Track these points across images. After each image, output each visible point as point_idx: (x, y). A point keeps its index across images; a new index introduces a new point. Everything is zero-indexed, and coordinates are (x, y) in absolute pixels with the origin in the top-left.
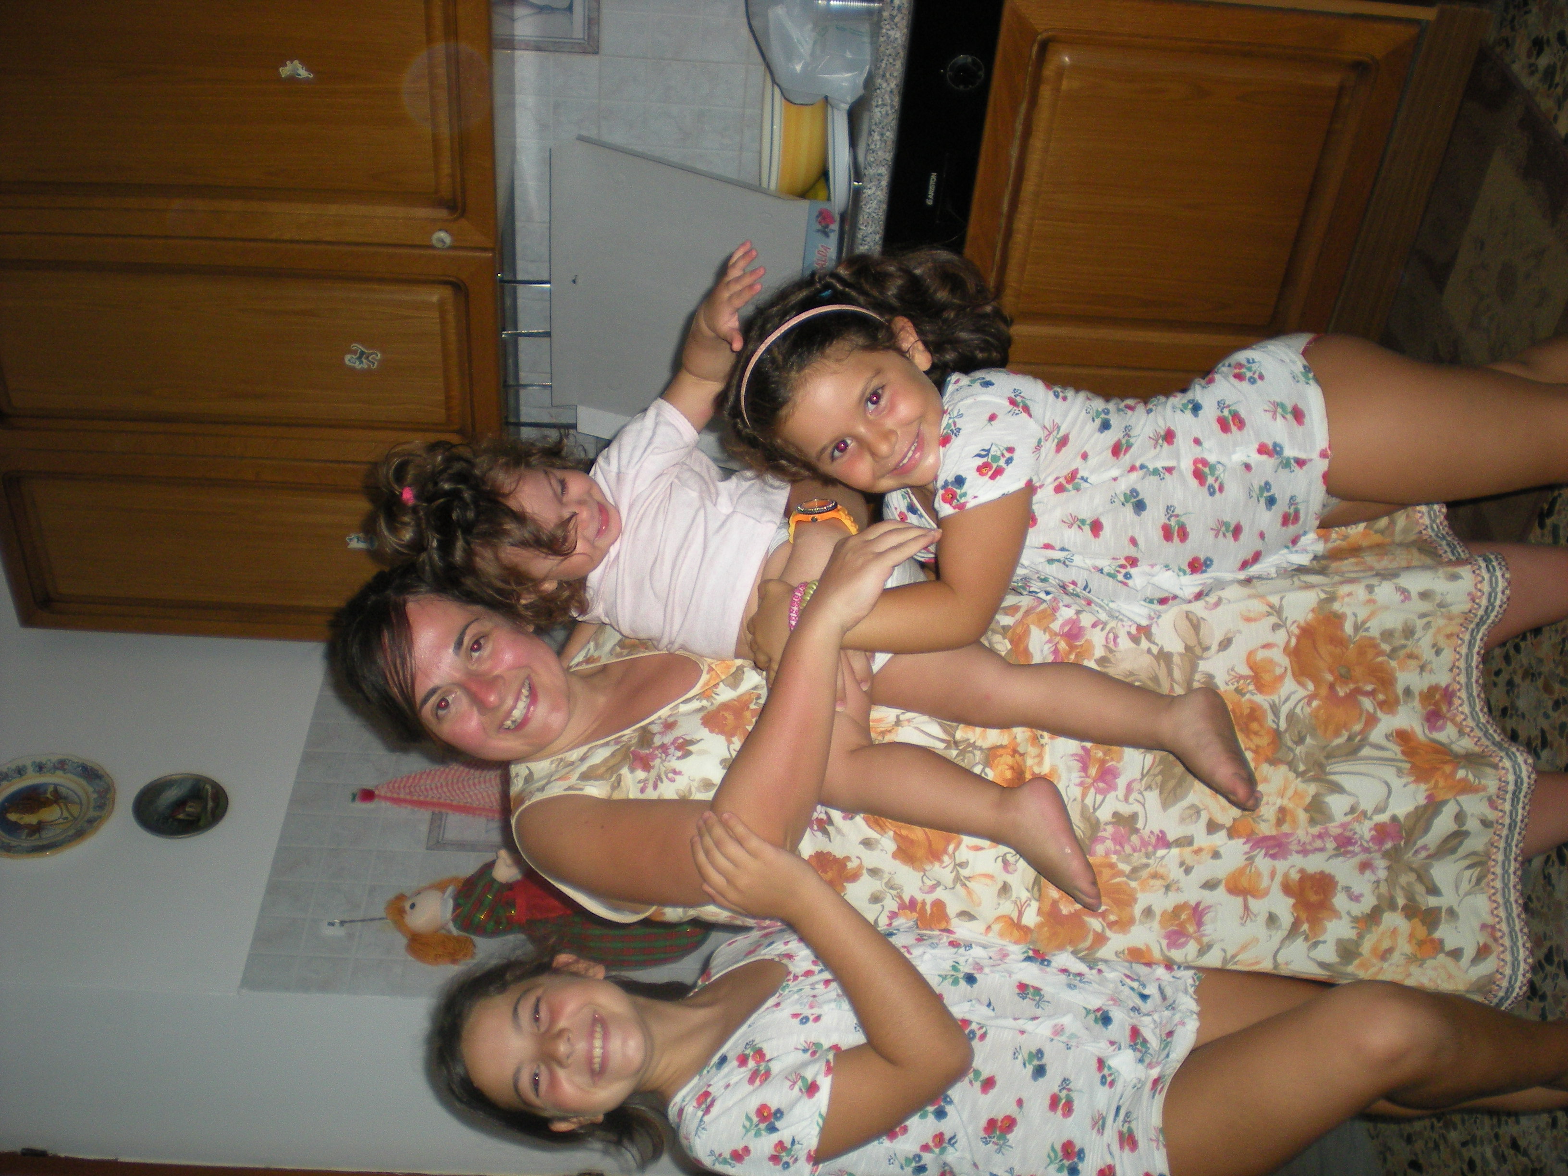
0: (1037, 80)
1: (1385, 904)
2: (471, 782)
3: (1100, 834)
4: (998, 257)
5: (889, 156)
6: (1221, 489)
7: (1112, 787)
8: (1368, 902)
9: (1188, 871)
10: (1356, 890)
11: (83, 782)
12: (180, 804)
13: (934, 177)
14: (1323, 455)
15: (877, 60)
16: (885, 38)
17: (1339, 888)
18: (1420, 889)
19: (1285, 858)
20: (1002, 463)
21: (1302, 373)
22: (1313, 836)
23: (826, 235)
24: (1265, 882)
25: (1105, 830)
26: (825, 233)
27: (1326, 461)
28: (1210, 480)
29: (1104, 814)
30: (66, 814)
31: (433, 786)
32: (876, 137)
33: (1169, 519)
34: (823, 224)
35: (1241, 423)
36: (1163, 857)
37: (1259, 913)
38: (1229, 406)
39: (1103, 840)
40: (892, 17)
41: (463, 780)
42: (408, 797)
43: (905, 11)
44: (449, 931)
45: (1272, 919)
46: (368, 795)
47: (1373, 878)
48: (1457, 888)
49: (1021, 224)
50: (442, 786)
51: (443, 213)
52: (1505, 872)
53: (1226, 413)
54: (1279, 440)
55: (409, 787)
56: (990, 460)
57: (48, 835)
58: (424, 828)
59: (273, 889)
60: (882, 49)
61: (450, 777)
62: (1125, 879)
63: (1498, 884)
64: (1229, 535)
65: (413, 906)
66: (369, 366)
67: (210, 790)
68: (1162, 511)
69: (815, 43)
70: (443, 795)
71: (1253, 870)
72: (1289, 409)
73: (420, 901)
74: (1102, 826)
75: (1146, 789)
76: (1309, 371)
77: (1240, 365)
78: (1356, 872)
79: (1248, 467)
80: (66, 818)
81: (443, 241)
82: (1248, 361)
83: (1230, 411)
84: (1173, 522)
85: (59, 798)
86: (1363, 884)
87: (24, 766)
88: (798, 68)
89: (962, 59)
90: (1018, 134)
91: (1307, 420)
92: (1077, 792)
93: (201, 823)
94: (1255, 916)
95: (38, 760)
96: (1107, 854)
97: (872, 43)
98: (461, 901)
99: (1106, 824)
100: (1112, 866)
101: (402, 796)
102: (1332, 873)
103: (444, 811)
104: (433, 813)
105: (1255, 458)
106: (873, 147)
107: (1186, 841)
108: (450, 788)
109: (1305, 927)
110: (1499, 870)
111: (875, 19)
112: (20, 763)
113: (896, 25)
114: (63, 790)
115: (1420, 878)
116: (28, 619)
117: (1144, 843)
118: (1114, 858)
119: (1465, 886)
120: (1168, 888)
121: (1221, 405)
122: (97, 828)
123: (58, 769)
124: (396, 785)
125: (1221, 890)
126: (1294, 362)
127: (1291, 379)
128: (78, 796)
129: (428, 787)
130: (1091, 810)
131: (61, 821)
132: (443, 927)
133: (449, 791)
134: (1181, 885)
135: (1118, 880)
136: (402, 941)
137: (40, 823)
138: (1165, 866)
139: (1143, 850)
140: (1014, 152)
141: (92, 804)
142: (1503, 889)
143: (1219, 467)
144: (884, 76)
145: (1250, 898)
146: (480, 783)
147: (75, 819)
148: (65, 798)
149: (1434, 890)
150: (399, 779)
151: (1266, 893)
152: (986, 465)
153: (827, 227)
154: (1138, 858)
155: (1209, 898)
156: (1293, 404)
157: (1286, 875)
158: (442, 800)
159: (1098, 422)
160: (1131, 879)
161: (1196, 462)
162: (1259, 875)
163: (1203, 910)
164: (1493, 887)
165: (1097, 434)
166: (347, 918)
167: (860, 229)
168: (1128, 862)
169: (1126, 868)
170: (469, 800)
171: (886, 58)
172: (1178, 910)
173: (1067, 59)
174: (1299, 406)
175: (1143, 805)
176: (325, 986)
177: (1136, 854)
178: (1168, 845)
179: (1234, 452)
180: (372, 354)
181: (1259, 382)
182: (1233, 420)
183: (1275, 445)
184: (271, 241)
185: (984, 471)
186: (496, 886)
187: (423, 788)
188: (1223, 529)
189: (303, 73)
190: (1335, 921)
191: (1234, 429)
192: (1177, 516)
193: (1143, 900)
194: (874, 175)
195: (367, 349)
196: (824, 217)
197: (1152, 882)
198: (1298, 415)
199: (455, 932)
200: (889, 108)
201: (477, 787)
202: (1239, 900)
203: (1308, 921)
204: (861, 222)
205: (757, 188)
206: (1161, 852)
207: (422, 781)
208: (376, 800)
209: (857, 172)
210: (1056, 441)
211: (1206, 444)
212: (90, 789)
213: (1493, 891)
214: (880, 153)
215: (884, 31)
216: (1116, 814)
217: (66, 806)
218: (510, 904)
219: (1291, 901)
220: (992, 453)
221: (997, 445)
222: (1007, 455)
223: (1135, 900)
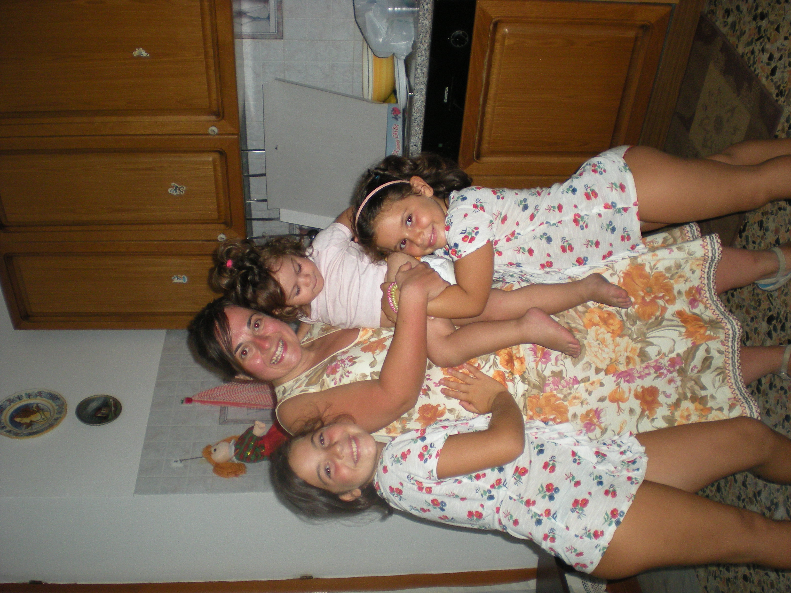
0: (493, 41)
1: (682, 397)
2: (239, 391)
3: (547, 382)
4: (479, 124)
5: (425, 80)
6: (587, 226)
7: (549, 360)
8: (674, 397)
9: (590, 393)
10: (668, 392)
11: (50, 401)
12: (99, 409)
13: (447, 88)
14: (635, 204)
15: (417, 35)
16: (421, 24)
17: (660, 392)
18: (697, 388)
19: (634, 382)
20: (473, 235)
21: (623, 167)
22: (643, 368)
23: (397, 119)
24: (627, 395)
25: (549, 380)
26: (396, 118)
27: (637, 207)
28: (581, 223)
29: (547, 373)
30: (43, 417)
31: (221, 394)
32: (419, 71)
33: (563, 243)
34: (395, 115)
35: (596, 195)
36: (577, 388)
37: (625, 409)
38: (590, 187)
39: (549, 384)
40: (424, 14)
41: (235, 390)
42: (209, 400)
43: (430, 11)
44: (233, 461)
45: (632, 411)
46: (189, 400)
47: (675, 386)
48: (714, 385)
49: (489, 110)
50: (225, 393)
51: (213, 118)
52: (735, 375)
53: (589, 190)
54: (614, 201)
55: (209, 395)
56: (467, 235)
57: (35, 427)
58: (217, 414)
59: (146, 447)
60: (420, 29)
61: (228, 389)
62: (561, 401)
63: (733, 381)
64: (594, 246)
65: (215, 450)
66: (180, 193)
67: (112, 403)
68: (560, 240)
69: (388, 28)
70: (226, 398)
71: (621, 390)
72: (618, 185)
73: (219, 447)
74: (547, 379)
75: (564, 359)
76: (626, 166)
77: (594, 165)
78: (667, 384)
79: (600, 215)
80: (43, 419)
81: (214, 131)
82: (598, 163)
83: (590, 190)
84: (565, 244)
85: (39, 409)
86: (671, 389)
87: (21, 395)
88: (381, 40)
89: (457, 32)
90: (486, 67)
91: (626, 190)
92: (533, 365)
93: (110, 417)
94: (623, 410)
95: (28, 393)
96: (551, 391)
97: (415, 27)
98: (238, 447)
99: (549, 377)
100: (555, 396)
101: (206, 400)
102: (656, 386)
103: (226, 406)
104: (221, 407)
105: (603, 211)
106: (417, 76)
107: (586, 379)
108: (229, 394)
109: (647, 412)
110: (731, 374)
111: (416, 15)
112: (19, 394)
113: (426, 18)
114: (41, 406)
115: (696, 383)
116: (17, 325)
117: (568, 383)
118: (555, 392)
119: (717, 384)
120: (582, 403)
121: (586, 187)
122: (59, 423)
123: (38, 396)
124: (203, 395)
125: (607, 401)
126: (619, 162)
127: (618, 171)
128: (48, 408)
129: (218, 394)
130: (541, 372)
131: (41, 420)
132: (230, 459)
133: (228, 396)
134: (588, 401)
135: (558, 402)
136: (211, 468)
137: (31, 421)
138: (579, 392)
139: (568, 386)
140: (484, 75)
141: (56, 411)
142: (735, 383)
143: (586, 217)
144: (421, 42)
145: (620, 403)
146: (243, 391)
147: (48, 419)
148: (43, 410)
149: (703, 388)
150: (204, 392)
151: (628, 399)
152: (466, 237)
153: (397, 115)
154: (566, 391)
155: (601, 405)
156: (620, 183)
157: (636, 390)
158: (225, 401)
159: (521, 206)
160: (565, 401)
161: (575, 215)
162: (624, 392)
163: (599, 411)
164: (730, 382)
165: (522, 212)
166: (183, 458)
167: (413, 115)
168: (562, 393)
169: (561, 396)
170: (238, 400)
171: (422, 34)
172: (588, 413)
173: (507, 30)
174: (623, 183)
175: (564, 366)
176: (175, 490)
177: (564, 389)
178: (578, 382)
179: (593, 208)
180: (181, 187)
181: (604, 173)
182: (592, 193)
183: (613, 203)
184: (132, 135)
185: (465, 240)
186: (255, 438)
187: (216, 395)
188: (590, 243)
189: (144, 54)
190: (660, 408)
191: (593, 198)
192: (567, 241)
193: (572, 410)
194: (419, 89)
195: (179, 185)
196: (395, 111)
197: (574, 401)
198: (622, 188)
199: (236, 461)
200: (424, 57)
201: (242, 393)
202: (616, 404)
203: (648, 410)
204: (414, 112)
205: (362, 99)
206: (576, 386)
207: (215, 392)
208: (193, 402)
209: (410, 89)
210: (501, 219)
211: (579, 207)
212: (54, 404)
213: (731, 384)
214: (421, 79)
215: (421, 21)
216: (553, 372)
217: (44, 414)
218: (262, 447)
219: (639, 402)
220: (468, 231)
221: (469, 228)
222: (475, 231)
223: (568, 411)
